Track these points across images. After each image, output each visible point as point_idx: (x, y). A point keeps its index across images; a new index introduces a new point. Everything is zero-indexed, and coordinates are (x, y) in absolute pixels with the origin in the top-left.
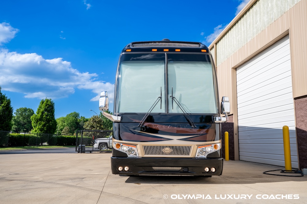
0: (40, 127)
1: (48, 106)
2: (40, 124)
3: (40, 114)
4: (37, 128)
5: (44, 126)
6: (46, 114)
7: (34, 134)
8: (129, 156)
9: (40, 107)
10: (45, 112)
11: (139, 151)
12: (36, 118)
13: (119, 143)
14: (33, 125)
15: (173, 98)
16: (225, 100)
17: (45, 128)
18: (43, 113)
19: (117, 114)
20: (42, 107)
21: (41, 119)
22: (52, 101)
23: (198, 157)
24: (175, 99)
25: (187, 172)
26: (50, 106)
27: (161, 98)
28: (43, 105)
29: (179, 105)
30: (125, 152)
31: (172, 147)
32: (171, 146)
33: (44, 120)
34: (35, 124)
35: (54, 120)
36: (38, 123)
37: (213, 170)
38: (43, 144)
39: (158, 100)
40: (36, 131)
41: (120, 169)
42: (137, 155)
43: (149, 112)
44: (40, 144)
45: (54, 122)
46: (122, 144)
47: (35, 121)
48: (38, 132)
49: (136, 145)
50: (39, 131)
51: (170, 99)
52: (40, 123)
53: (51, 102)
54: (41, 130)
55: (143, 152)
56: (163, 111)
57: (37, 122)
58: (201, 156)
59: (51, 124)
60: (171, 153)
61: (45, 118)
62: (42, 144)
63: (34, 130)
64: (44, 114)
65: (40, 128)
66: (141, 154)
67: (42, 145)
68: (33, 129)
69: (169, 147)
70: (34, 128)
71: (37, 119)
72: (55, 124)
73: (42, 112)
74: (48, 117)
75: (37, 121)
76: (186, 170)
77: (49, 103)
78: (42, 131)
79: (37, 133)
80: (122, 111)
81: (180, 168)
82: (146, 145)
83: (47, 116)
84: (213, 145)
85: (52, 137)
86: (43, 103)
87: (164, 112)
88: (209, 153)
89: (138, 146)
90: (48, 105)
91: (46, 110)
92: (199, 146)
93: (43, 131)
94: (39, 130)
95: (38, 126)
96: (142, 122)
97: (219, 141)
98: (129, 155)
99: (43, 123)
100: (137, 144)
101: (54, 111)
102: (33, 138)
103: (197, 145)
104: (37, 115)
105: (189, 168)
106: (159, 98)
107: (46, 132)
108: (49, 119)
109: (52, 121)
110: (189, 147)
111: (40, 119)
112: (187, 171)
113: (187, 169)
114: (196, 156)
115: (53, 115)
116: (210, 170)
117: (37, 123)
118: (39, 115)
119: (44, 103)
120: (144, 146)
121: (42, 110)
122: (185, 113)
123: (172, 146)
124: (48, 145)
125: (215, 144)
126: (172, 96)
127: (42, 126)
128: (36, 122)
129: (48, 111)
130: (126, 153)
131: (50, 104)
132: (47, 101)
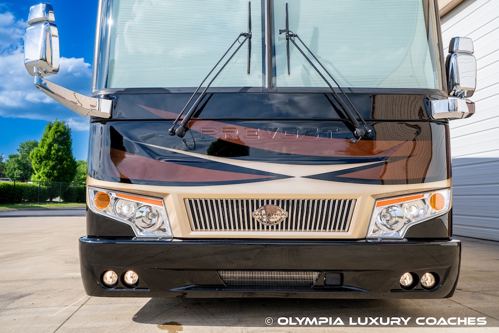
0: (46, 170)
1: (59, 134)
2: (46, 165)
3: (46, 147)
4: (41, 172)
5: (53, 168)
6: (57, 148)
7: (36, 183)
8: (139, 234)
9: (46, 136)
10: (55, 145)
11: (173, 217)
12: (38, 155)
13: (105, 191)
14: (34, 167)
15: (290, 37)
16: (461, 49)
17: (56, 172)
18: (50, 146)
19: (103, 93)
20: (49, 136)
21: (47, 157)
22: (66, 124)
23: (374, 236)
24: (296, 40)
25: (338, 288)
26: (63, 133)
27: (248, 36)
28: (51, 131)
29: (311, 58)
30: (125, 221)
31: (286, 204)
32: (283, 201)
33: (53, 158)
34: (37, 166)
35: (71, 158)
36: (43, 163)
37: (428, 280)
38: (54, 200)
39: (237, 45)
40: (40, 177)
41: (110, 277)
42: (168, 230)
43: (205, 85)
44: (49, 200)
45: (70, 162)
46: (114, 195)
47: (38, 159)
48: (44, 179)
49: (161, 198)
50: (46, 178)
51: (280, 41)
52: (46, 163)
53: (64, 128)
54: (48, 175)
55: (187, 221)
56: (256, 80)
57: (41, 162)
58: (384, 233)
59: (66, 166)
60: (285, 225)
61: (54, 154)
62: (51, 200)
63: (36, 176)
64: (52, 148)
65: (46, 172)
66: (178, 228)
67: (51, 202)
68: (35, 174)
69: (278, 202)
70: (36, 172)
71: (40, 156)
72: (73, 165)
73: (48, 145)
74: (60, 153)
75: (41, 159)
76: (333, 280)
77: (61, 128)
78: (50, 178)
79: (42, 181)
80: (119, 82)
81: (315, 275)
82: (197, 197)
83: (58, 151)
84: (427, 196)
85: (70, 188)
86: (50, 128)
87: (261, 85)
88: (414, 222)
89: (169, 200)
90: (60, 131)
91: (55, 141)
92: (378, 198)
93: (52, 178)
94: (44, 175)
95: (42, 168)
96: (180, 120)
97: (444, 183)
98: (141, 231)
99: (51, 163)
100: (166, 195)
101: (71, 143)
102: (33, 189)
103: (373, 196)
104: (41, 149)
105: (345, 273)
106: (243, 38)
107: (57, 179)
108: (61, 157)
109: (67, 160)
110: (345, 202)
111: (45, 156)
112: (339, 283)
113: (338, 276)
114: (370, 234)
115: (68, 151)
116: (416, 278)
117: (41, 164)
118: (44, 150)
119: (52, 128)
120: (190, 201)
121: (49, 141)
122: (334, 85)
123: (287, 198)
124: (62, 202)
125: (433, 193)
126: (287, 30)
127: (50, 169)
128: (39, 162)
129: (60, 143)
130: (129, 223)
131: (63, 130)
132: (58, 126)
